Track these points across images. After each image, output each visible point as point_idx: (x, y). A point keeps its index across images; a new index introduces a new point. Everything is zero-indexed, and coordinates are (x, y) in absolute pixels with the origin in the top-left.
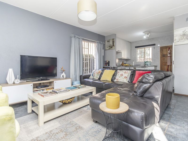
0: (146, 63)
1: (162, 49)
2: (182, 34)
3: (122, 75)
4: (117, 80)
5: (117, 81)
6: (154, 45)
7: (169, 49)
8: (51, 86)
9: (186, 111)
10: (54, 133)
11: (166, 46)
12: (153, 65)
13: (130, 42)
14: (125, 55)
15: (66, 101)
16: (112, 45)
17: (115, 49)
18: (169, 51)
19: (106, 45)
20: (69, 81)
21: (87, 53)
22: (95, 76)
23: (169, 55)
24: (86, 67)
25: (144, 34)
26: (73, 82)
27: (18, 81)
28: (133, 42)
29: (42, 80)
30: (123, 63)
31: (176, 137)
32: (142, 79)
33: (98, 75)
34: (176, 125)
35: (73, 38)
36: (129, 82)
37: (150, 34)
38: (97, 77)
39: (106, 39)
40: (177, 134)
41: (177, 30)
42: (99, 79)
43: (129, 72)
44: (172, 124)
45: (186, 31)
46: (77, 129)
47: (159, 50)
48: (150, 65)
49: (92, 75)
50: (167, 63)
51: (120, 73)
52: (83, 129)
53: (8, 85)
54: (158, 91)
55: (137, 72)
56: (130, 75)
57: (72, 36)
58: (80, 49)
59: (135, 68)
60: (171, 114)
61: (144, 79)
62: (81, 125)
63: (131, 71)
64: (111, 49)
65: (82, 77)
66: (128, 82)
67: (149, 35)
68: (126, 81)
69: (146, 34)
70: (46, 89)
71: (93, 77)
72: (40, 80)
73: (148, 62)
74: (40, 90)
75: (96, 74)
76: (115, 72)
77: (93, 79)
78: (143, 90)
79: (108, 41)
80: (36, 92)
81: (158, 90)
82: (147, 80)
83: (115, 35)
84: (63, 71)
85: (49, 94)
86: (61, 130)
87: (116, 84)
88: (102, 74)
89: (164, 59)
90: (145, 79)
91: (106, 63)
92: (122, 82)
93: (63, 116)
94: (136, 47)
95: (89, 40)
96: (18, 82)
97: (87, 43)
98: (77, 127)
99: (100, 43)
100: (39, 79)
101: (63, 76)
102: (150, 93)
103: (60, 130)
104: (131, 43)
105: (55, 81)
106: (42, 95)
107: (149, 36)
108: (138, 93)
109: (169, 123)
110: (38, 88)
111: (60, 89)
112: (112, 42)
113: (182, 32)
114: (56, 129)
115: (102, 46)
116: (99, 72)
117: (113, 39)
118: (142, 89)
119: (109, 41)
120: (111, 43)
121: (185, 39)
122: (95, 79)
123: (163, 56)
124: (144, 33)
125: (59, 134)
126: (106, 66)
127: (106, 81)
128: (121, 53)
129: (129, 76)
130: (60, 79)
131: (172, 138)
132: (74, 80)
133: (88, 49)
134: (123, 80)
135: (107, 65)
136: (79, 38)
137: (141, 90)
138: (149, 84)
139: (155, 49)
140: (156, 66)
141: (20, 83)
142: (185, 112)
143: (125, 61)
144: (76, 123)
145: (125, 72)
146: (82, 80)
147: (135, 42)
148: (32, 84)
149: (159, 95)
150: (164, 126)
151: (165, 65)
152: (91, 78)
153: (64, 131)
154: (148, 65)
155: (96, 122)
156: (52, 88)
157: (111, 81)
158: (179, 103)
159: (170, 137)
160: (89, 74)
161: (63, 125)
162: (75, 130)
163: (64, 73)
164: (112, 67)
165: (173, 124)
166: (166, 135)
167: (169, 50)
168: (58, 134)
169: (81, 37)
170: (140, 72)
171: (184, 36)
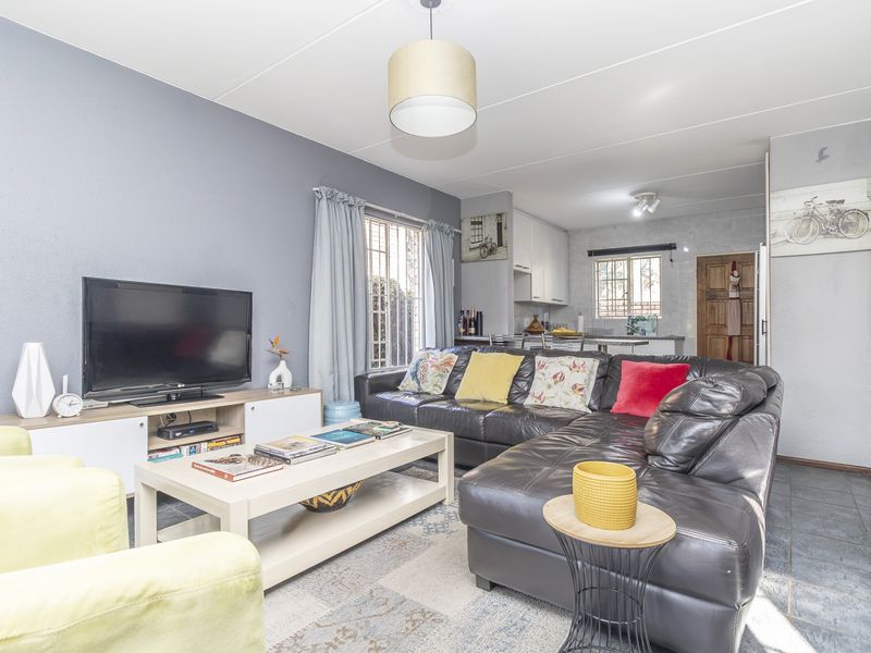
0: (635, 326)
1: (704, 265)
2: (800, 213)
3: (562, 378)
4: (539, 398)
5: (539, 403)
6: (671, 247)
7: (734, 268)
8: (226, 428)
9: (837, 527)
10: (315, 646)
11: (722, 256)
12: (668, 335)
13: (566, 231)
14: (544, 287)
15: (329, 498)
16: (495, 240)
17: (509, 258)
18: (732, 275)
19: (463, 238)
20: (311, 403)
21: (383, 275)
22: (429, 378)
23: (733, 294)
24: (376, 339)
25: (633, 199)
26: (330, 406)
27: (72, 404)
28: (579, 231)
29: (183, 398)
30: (535, 321)
31: (835, 633)
32: (685, 399)
33: (441, 376)
34: (821, 585)
35: (324, 203)
36: (593, 410)
37: (658, 201)
38: (435, 384)
39: (467, 214)
40: (835, 620)
41: (781, 193)
42: (449, 394)
43: (593, 365)
44: (803, 583)
45: (817, 201)
46: (414, 622)
47: (691, 270)
48: (654, 335)
49: (414, 375)
50: (725, 326)
51: (548, 367)
52: (442, 621)
53: (23, 423)
54: (757, 449)
55: (626, 366)
56: (594, 377)
57: (319, 195)
58: (356, 257)
59: (605, 347)
60: (787, 541)
61: (698, 400)
62: (429, 605)
63: (597, 363)
64: (490, 257)
65: (367, 386)
66: (589, 407)
67: (655, 206)
68: (580, 403)
69: (645, 201)
70: (208, 441)
71: (418, 383)
72: (174, 397)
73: (644, 319)
74: (178, 447)
75: (431, 370)
76: (522, 363)
77: (418, 394)
78: (693, 446)
79: (473, 223)
80: (161, 454)
81: (760, 446)
82: (708, 404)
83: (510, 194)
84: (282, 355)
85: (252, 467)
86: (344, 630)
87: (532, 415)
88: (458, 371)
89: (713, 308)
90: (702, 402)
91: (465, 321)
92: (562, 409)
93: (326, 568)
94: (591, 254)
95: (393, 216)
96: (77, 410)
97: (383, 229)
98: (413, 612)
99: (441, 229)
100: (169, 396)
101: (279, 379)
102: (721, 457)
103: (338, 631)
104: (569, 236)
105: (248, 406)
106: (219, 474)
107: (657, 207)
108: (670, 458)
109: (790, 581)
110: (168, 438)
111: (294, 441)
112: (495, 228)
113: (803, 206)
114: (319, 626)
115: (451, 241)
116: (447, 363)
117: (500, 215)
118: (686, 440)
119: (481, 223)
120: (490, 231)
121: (813, 233)
122: (428, 393)
123: (709, 298)
124: (632, 194)
125: (340, 646)
126: (465, 334)
127: (485, 402)
128: (527, 277)
129: (592, 383)
130: (265, 393)
131: (824, 638)
132: (331, 398)
133: (387, 253)
134: (567, 398)
135: (473, 330)
136: (351, 206)
137: (684, 444)
138: (718, 423)
139: (674, 263)
140: (680, 340)
141: (85, 416)
142: (835, 532)
143: (544, 312)
144: (397, 594)
145: (575, 366)
146: (369, 398)
147: (591, 230)
148: (145, 420)
149: (761, 466)
150: (777, 591)
151: (718, 335)
152: (408, 389)
153: (360, 633)
154: (644, 332)
155: (493, 586)
156: (233, 436)
157: (509, 403)
158: (800, 495)
159: (815, 634)
160: (389, 368)
161: (342, 609)
162: (409, 625)
163: (283, 363)
164: (498, 339)
165: (808, 580)
166: (798, 625)
167: (736, 273)
168: (335, 647)
169: (358, 199)
170: (639, 368)
171: (810, 220)
